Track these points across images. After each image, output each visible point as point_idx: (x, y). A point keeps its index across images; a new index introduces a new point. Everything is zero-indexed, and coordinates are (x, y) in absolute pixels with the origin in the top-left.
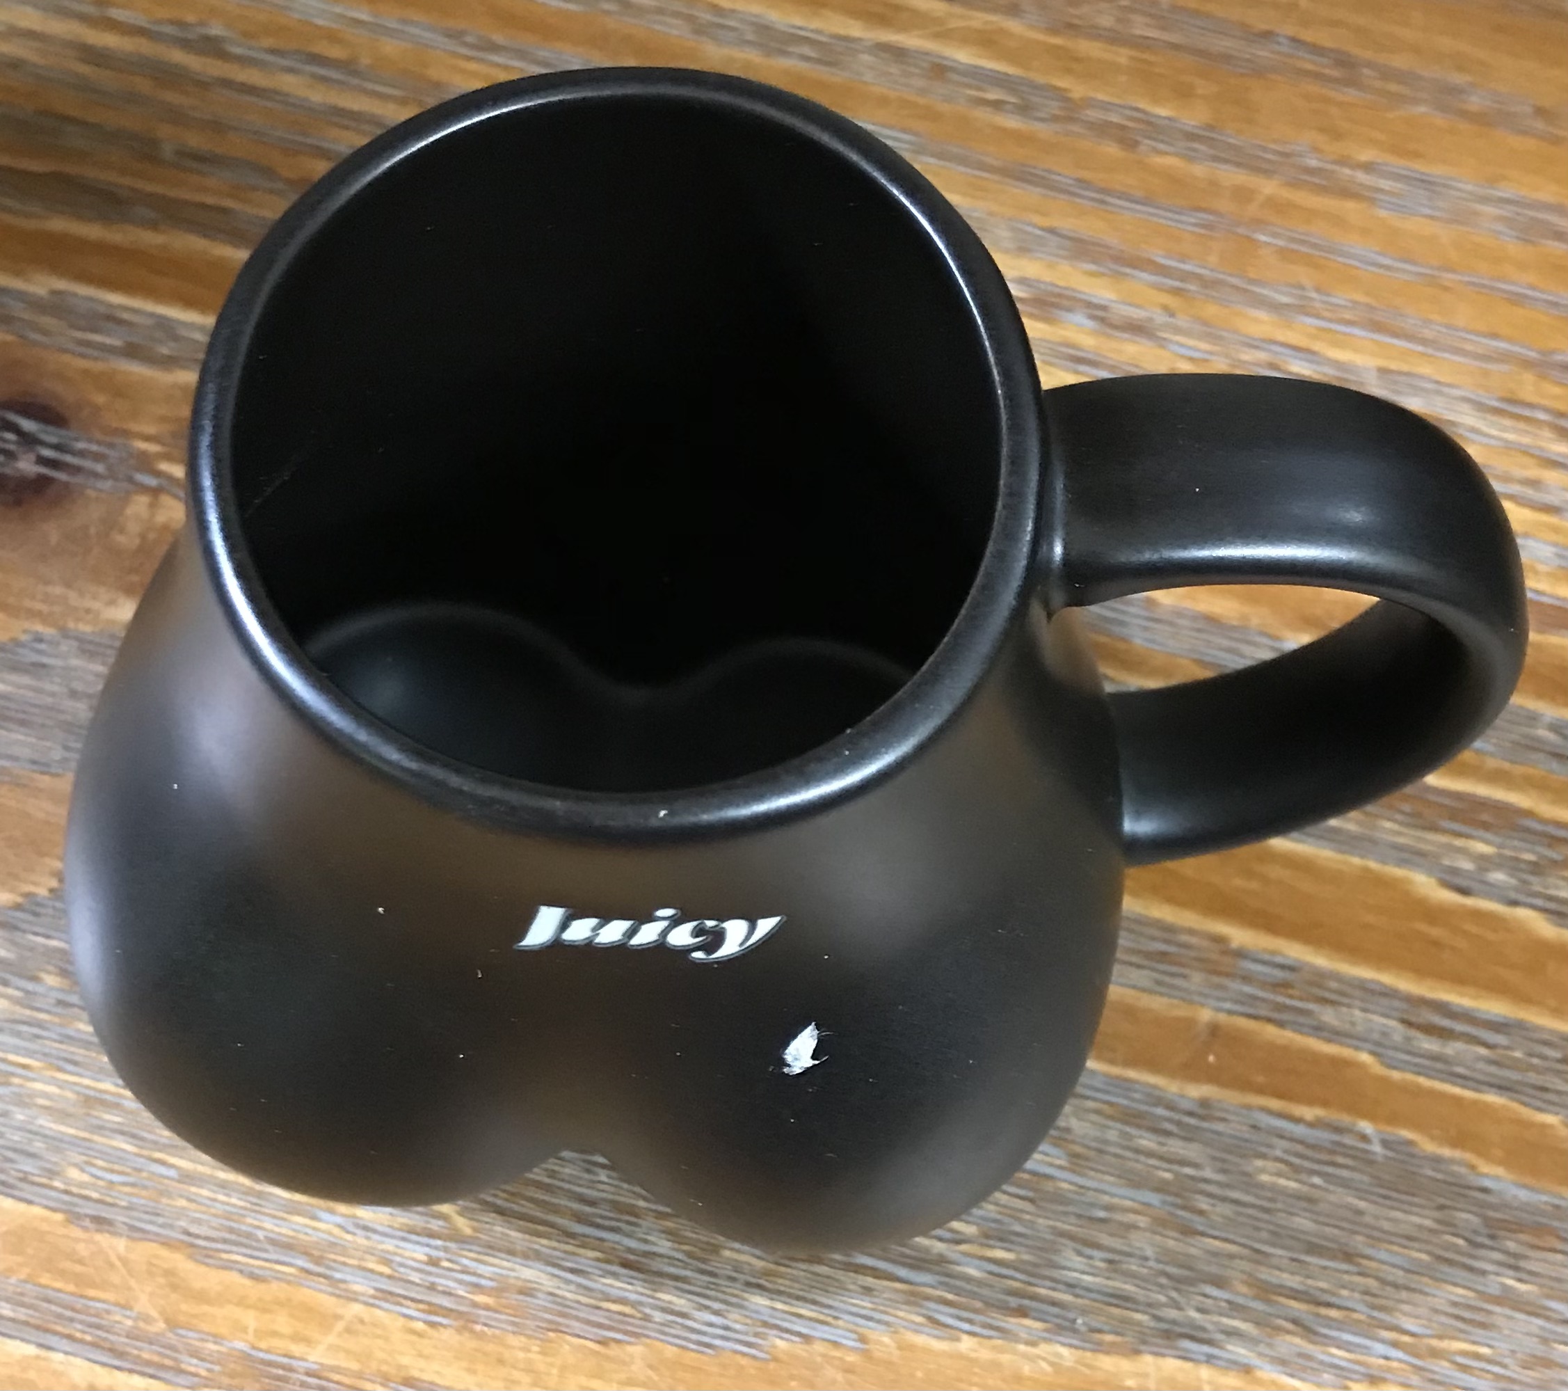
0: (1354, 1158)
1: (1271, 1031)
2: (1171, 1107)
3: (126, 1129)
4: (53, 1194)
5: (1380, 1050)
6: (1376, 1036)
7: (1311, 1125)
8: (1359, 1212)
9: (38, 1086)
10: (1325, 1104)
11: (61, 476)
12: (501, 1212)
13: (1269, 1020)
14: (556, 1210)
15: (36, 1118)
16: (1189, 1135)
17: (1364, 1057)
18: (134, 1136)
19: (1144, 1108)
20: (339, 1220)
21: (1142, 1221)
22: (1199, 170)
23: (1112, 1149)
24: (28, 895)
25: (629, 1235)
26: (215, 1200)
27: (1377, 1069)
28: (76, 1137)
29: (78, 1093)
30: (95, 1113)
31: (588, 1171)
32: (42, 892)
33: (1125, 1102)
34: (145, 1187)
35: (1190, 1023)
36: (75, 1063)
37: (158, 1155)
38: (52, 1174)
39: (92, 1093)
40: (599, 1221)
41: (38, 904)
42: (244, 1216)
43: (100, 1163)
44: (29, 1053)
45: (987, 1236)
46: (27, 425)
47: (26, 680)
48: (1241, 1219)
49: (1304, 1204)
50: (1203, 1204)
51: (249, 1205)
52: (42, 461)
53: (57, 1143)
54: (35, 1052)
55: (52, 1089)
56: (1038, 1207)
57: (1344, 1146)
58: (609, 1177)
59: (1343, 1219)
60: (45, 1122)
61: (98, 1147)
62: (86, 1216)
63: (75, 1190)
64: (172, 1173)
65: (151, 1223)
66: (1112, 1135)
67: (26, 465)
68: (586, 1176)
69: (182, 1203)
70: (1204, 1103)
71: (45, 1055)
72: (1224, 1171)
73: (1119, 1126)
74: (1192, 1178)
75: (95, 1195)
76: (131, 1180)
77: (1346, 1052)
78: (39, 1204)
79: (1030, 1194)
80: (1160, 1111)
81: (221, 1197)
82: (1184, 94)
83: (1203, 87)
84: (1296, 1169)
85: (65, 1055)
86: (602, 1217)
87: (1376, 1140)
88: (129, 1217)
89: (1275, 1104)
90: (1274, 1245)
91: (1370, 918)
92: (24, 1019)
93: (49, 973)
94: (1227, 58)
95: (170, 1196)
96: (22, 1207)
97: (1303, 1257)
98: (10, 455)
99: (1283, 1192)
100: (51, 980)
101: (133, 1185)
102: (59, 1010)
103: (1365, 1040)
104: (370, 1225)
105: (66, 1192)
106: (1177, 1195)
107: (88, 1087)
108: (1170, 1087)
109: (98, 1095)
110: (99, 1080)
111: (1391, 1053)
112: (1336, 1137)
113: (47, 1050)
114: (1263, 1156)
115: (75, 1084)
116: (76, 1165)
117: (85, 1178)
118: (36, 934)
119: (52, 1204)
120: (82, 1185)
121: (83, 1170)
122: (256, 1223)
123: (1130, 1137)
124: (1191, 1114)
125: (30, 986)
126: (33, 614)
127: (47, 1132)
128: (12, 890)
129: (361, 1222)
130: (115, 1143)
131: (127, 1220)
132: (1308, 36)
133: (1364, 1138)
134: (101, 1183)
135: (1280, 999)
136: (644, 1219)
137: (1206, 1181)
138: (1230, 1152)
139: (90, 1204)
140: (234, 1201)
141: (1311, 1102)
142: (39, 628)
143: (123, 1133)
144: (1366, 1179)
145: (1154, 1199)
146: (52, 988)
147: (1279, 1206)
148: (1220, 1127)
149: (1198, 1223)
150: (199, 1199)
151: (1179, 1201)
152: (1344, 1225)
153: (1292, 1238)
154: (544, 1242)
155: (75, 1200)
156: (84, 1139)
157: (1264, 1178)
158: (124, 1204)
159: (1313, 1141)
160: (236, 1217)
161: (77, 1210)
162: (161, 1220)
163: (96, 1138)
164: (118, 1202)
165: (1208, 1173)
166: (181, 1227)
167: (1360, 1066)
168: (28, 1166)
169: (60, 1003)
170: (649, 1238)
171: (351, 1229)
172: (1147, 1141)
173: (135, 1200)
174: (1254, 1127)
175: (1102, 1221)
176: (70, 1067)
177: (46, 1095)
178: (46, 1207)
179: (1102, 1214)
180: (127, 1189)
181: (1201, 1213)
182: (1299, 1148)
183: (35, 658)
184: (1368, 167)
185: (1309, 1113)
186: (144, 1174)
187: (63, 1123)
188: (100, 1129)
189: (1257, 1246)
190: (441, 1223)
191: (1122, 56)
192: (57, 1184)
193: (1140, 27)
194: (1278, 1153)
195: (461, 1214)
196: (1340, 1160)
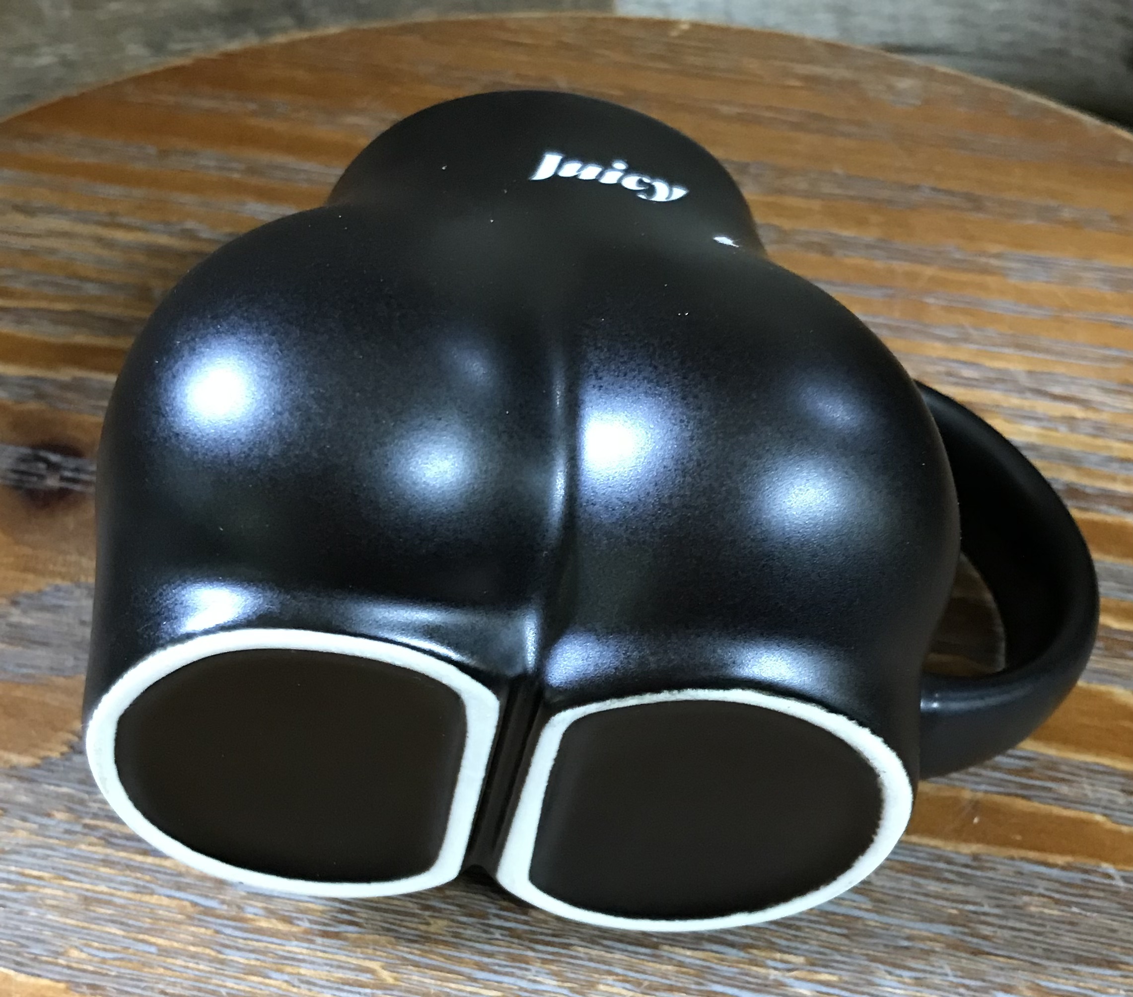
0: (1103, 891)
1: (1021, 804)
2: (949, 862)
3: (115, 918)
4: (58, 969)
5: (1108, 812)
6: (1103, 803)
7: (1063, 868)
8: (1114, 931)
9: (48, 891)
10: (1072, 853)
11: (77, 488)
12: (416, 965)
13: (1017, 795)
14: (460, 961)
15: (45, 914)
16: (967, 881)
17: (1099, 818)
18: (122, 923)
19: (929, 863)
20: (286, 977)
21: (938, 947)
22: (879, 264)
23: (907, 895)
24: (44, 758)
25: (522, 978)
26: (187, 967)
27: (1109, 825)
28: (77, 926)
29: (79, 895)
30: (92, 908)
31: (485, 932)
32: (55, 755)
33: (913, 860)
34: (130, 961)
35: (956, 801)
36: (77, 873)
37: (141, 936)
38: (58, 954)
39: (89, 894)
40: (496, 968)
41: (52, 764)
42: (211, 978)
43: (96, 944)
44: (41, 868)
45: (813, 964)
46: (54, 458)
47: (48, 616)
48: (1019, 941)
49: (1069, 927)
50: (986, 930)
51: (213, 970)
52: (63, 479)
53: (61, 932)
54: (46, 867)
55: (59, 893)
56: (852, 940)
57: (1093, 882)
58: (502, 935)
59: (1101, 936)
60: (52, 917)
61: (95, 933)
62: (84, 984)
63: (74, 965)
64: (153, 949)
65: (137, 987)
66: (905, 885)
67: (53, 482)
68: (484, 935)
69: (161, 971)
70: (976, 857)
71: (53, 868)
72: (998, 906)
73: (910, 878)
74: (975, 913)
75: (91, 968)
76: (120, 956)
77: (1083, 815)
78: (47, 978)
79: (845, 931)
80: (941, 865)
81: (191, 965)
82: (862, 223)
83: (874, 218)
84: (1057, 902)
85: (70, 868)
86: (499, 965)
87: (1117, 877)
88: (118, 983)
89: (1032, 855)
90: (1048, 958)
91: (1085, 720)
92: (38, 843)
93: (58, 810)
94: (890, 202)
95: (151, 966)
96: (32, 980)
97: (1073, 967)
98: (42, 477)
99: (1051, 919)
100: (60, 816)
101: (121, 959)
102: (67, 836)
103: (1097, 806)
104: (311, 980)
105: (69, 967)
106: (964, 926)
107: (87, 890)
108: (947, 847)
109: (95, 895)
110: (96, 885)
111: (1118, 814)
112: (1086, 877)
113: (55, 865)
114: (1030, 894)
115: (77, 888)
116: (76, 947)
117: (83, 956)
118: (50, 784)
119: (57, 977)
120: (79, 961)
121: (82, 951)
122: (220, 983)
123: (919, 885)
124: (966, 866)
125: (45, 821)
126: (53, 574)
127: (55, 924)
128: (33, 755)
129: (304, 978)
130: (108, 929)
131: (116, 986)
132: (943, 186)
133: (1109, 876)
134: (96, 959)
135: (1024, 781)
136: (531, 965)
137: (985, 914)
138: (1002, 892)
139: (89, 975)
140: (201, 967)
141: (1062, 852)
142: (58, 582)
143: (113, 922)
144: (1115, 905)
145: (946, 930)
146: (61, 821)
147: (1048, 929)
148: (990, 874)
149: (985, 946)
150: (174, 968)
151: (966, 930)
152: (1103, 940)
153: (1062, 952)
154: (453, 985)
155: (76, 973)
156: (83, 928)
157: (1033, 909)
158: (113, 974)
159: (1066, 881)
160: (203, 979)
161: (77, 980)
162: (143, 985)
163: (93, 926)
164: (109, 973)
165: (986, 909)
166: (159, 989)
167: (1097, 823)
168: (37, 949)
169: (67, 832)
170: (538, 979)
171: (296, 983)
172: (933, 886)
173: (123, 971)
174: (1020, 873)
175: (907, 948)
176: (72, 876)
177: (54, 897)
178: (51, 979)
179: (906, 943)
180: (118, 963)
181: (985, 938)
182: (1056, 886)
183: (54, 601)
184: (998, 256)
185: (1061, 860)
186: (131, 951)
187: (67, 917)
188: (96, 920)
189: (1036, 960)
190: (369, 976)
191: (816, 205)
192: (61, 961)
193: (827, 188)
194: (1042, 891)
195: (383, 968)
196: (1091, 893)
